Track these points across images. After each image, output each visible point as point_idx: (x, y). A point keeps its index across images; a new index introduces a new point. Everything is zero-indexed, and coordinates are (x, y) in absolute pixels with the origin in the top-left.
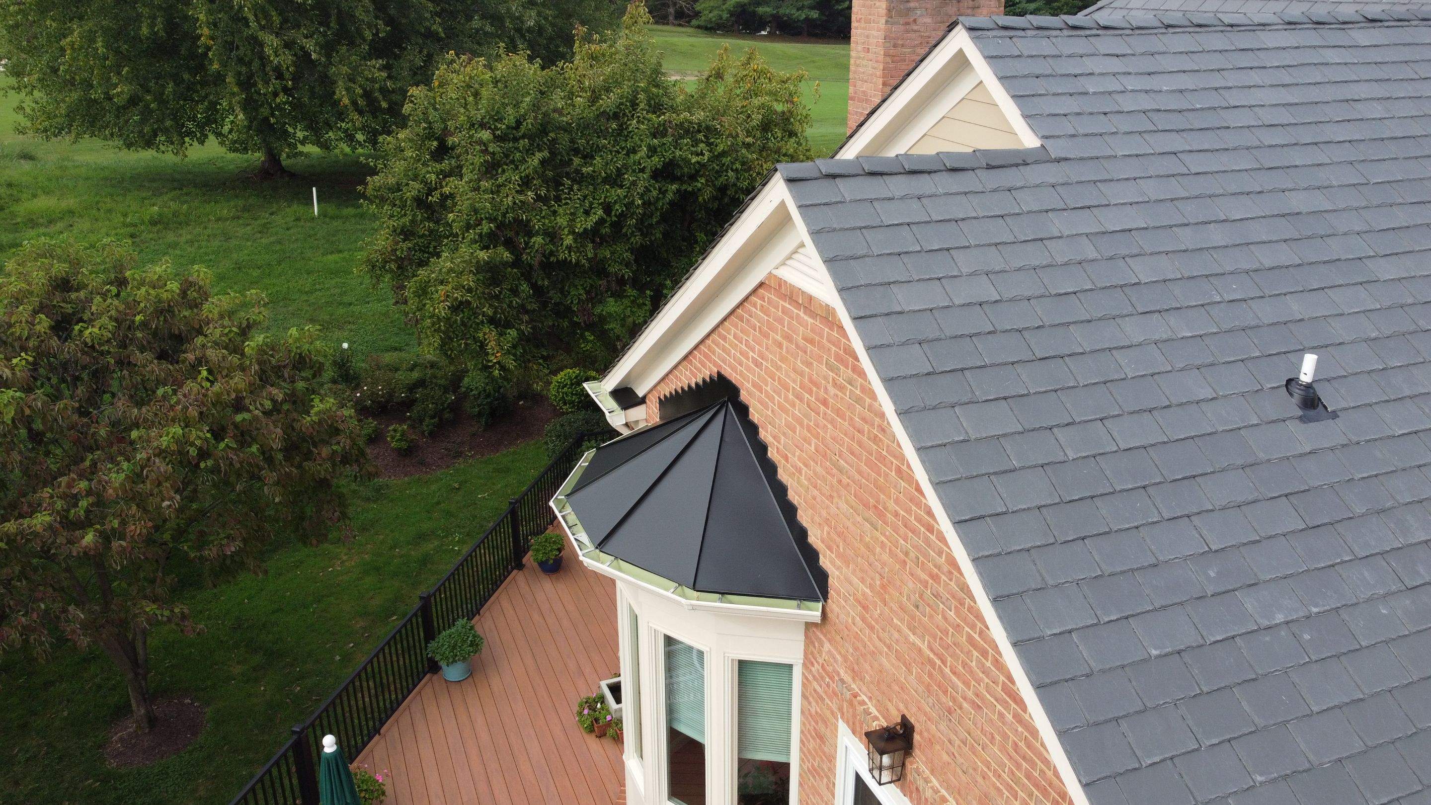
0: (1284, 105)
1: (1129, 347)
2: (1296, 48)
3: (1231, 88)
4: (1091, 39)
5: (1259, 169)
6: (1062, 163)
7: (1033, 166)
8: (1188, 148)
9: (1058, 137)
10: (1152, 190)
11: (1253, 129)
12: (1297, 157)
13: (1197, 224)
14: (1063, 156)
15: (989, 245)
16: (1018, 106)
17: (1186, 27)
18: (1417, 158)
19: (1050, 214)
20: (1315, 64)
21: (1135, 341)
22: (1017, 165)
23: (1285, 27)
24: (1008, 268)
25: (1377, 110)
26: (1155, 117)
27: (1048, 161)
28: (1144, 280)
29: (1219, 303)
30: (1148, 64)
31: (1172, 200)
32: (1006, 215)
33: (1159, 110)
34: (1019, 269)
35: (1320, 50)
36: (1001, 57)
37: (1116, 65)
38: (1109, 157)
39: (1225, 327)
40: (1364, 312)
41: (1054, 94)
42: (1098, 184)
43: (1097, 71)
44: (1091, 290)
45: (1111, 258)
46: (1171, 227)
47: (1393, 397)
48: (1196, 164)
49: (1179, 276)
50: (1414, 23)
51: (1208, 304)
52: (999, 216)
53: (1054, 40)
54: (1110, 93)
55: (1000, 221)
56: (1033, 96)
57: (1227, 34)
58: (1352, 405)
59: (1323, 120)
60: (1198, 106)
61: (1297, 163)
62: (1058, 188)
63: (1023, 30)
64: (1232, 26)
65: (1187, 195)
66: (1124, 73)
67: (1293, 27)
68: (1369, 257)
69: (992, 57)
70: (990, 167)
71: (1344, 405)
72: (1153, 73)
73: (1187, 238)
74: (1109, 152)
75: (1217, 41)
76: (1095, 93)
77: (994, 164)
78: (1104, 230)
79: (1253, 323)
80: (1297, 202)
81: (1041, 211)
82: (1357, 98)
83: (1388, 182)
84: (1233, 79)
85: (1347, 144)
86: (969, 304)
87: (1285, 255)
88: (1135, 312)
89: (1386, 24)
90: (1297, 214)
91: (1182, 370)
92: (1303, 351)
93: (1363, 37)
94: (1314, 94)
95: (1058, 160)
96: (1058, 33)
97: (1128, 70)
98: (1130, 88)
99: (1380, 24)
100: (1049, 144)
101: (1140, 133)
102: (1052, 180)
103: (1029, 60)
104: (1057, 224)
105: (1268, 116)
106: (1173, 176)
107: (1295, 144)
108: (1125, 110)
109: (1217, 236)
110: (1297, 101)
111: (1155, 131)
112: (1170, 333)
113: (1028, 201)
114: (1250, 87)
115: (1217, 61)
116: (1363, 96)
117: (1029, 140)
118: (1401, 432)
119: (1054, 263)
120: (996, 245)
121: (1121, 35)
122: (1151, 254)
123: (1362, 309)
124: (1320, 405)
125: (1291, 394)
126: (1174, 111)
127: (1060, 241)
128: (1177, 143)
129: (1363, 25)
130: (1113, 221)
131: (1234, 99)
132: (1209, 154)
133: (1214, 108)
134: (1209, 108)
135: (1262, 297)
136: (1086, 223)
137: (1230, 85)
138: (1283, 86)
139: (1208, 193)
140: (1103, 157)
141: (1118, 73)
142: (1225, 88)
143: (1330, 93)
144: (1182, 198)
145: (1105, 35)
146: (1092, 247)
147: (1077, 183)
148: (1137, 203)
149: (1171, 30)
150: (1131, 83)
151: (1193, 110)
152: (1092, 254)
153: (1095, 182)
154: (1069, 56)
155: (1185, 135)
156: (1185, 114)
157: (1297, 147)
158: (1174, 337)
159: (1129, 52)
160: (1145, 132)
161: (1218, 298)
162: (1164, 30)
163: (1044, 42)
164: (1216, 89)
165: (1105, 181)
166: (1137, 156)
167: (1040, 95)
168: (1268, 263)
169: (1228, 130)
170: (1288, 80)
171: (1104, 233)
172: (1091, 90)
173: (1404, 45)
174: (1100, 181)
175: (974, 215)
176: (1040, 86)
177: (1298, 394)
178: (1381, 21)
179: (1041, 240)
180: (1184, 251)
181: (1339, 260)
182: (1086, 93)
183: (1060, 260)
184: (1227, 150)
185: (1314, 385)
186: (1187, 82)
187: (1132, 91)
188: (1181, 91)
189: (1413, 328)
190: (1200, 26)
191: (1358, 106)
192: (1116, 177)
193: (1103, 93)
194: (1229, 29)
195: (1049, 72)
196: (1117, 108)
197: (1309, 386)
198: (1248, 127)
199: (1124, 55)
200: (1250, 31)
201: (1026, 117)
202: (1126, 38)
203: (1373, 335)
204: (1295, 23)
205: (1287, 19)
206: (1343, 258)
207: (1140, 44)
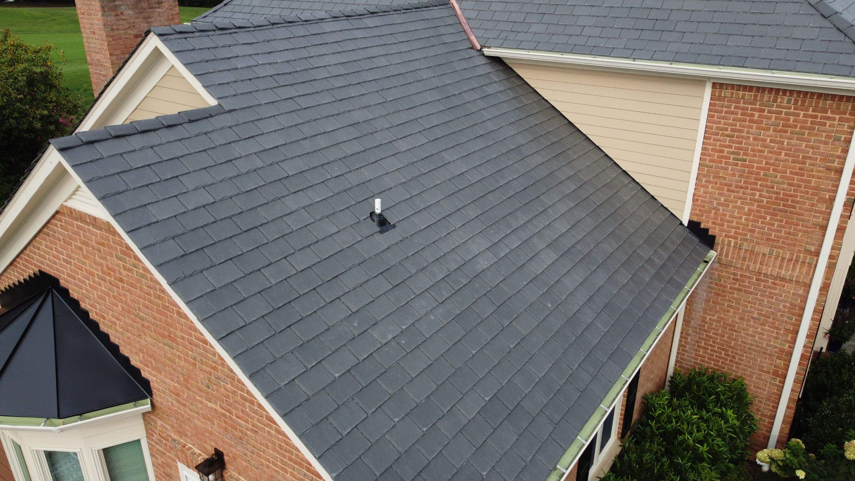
0: (340, 64)
1: (291, 213)
2: (340, 31)
3: (312, 57)
4: (233, 35)
5: (335, 101)
6: (232, 113)
7: (216, 117)
8: (297, 94)
9: (227, 97)
10: (285, 121)
11: (328, 79)
12: (352, 92)
13: (311, 137)
14: (232, 108)
15: (201, 169)
16: (200, 81)
17: (283, 23)
18: (405, 85)
19: (232, 144)
20: (351, 39)
21: (293, 209)
22: (207, 118)
23: (333, 19)
24: (215, 182)
25: (383, 62)
26: (277, 78)
27: (224, 113)
28: (291, 174)
29: (331, 179)
30: (268, 47)
31: (296, 125)
32: (207, 149)
33: (278, 74)
34: (222, 181)
35: (351, 31)
36: (182, 51)
37: (250, 50)
38: (258, 105)
39: (336, 191)
40: (397, 170)
41: (219, 71)
42: (255, 122)
43: (240, 55)
44: (264, 185)
45: (271, 165)
46: (298, 141)
47: (417, 211)
48: (304, 102)
49: (308, 168)
50: (392, 13)
51: (325, 181)
52: (203, 151)
53: (212, 37)
54: (250, 67)
55: (204, 153)
56: (207, 73)
57: (305, 26)
58: (401, 219)
59: (360, 70)
60: (298, 69)
61: (353, 95)
62: (233, 128)
63: (192, 32)
64: (306, 21)
65: (303, 121)
66: (255, 54)
67: (336, 19)
68: (394, 140)
69: (177, 52)
70: (191, 121)
71: (397, 220)
72: (271, 52)
73: (308, 146)
74: (258, 103)
75: (299, 31)
76: (242, 68)
77: (193, 119)
78: (264, 149)
79: (349, 187)
80: (358, 116)
81: (226, 144)
82: (373, 56)
83: (396, 99)
84: (313, 51)
85: (374, 82)
86: (197, 208)
87: (357, 147)
88: (290, 193)
89: (379, 14)
90: (358, 123)
91: (320, 220)
92: (374, 197)
93: (370, 22)
94: (354, 56)
95: (230, 111)
96: (213, 33)
97: (257, 52)
98: (260, 63)
99: (376, 15)
100: (223, 102)
101: (271, 89)
102: (229, 124)
103: (200, 51)
104: (238, 150)
105: (335, 71)
106: (294, 111)
107: (350, 85)
108: (261, 76)
109: (323, 142)
110: (346, 61)
111: (279, 87)
112: (310, 201)
113: (219, 139)
114: (322, 55)
115: (303, 42)
116: (376, 55)
117: (212, 102)
118: (423, 228)
119: (241, 173)
120: (205, 168)
121: (249, 31)
122: (291, 158)
123: (396, 168)
124: (387, 223)
125: (373, 221)
126: (287, 73)
127: (241, 159)
128: (290, 92)
129: (368, 16)
130: (268, 143)
131: (317, 63)
132: (309, 96)
133: (307, 70)
134: (304, 70)
135: (350, 171)
136: (252, 147)
137: (312, 55)
138: (338, 53)
139: (313, 118)
140: (254, 106)
141: (252, 54)
142: (310, 57)
143: (362, 54)
144: (301, 124)
145: (240, 32)
146: (260, 160)
147: (243, 123)
148: (278, 130)
149: (275, 26)
150: (261, 60)
151: (296, 72)
152: (260, 164)
153: (253, 121)
154: (222, 47)
155: (294, 86)
156: (292, 74)
157: (350, 86)
158: (312, 203)
159: (255, 41)
160: (274, 88)
161: (329, 177)
162: (271, 27)
163: (206, 39)
164: (306, 58)
165: (258, 120)
166: (272, 102)
167: (211, 73)
168: (349, 152)
169: (315, 81)
170: (340, 50)
171: (264, 151)
172: (239, 66)
173: (389, 25)
174: (255, 120)
175: (188, 152)
176: (209, 67)
177: (376, 219)
178: (376, 13)
179: (231, 161)
180: (308, 153)
181: (381, 145)
182: (237, 69)
183: (244, 171)
184: (317, 92)
185: (383, 214)
186: (290, 56)
187: (262, 64)
188: (288, 61)
189: (419, 173)
190: (290, 22)
191: (374, 60)
192: (264, 117)
193: (246, 67)
194: (305, 23)
195: (212, 58)
196: (256, 76)
197: (380, 215)
198: (326, 78)
199: (253, 43)
200: (316, 23)
201: (206, 87)
202: (252, 33)
203: (403, 181)
204: (337, 17)
205: (333, 15)
206: (383, 143)
207: (260, 35)
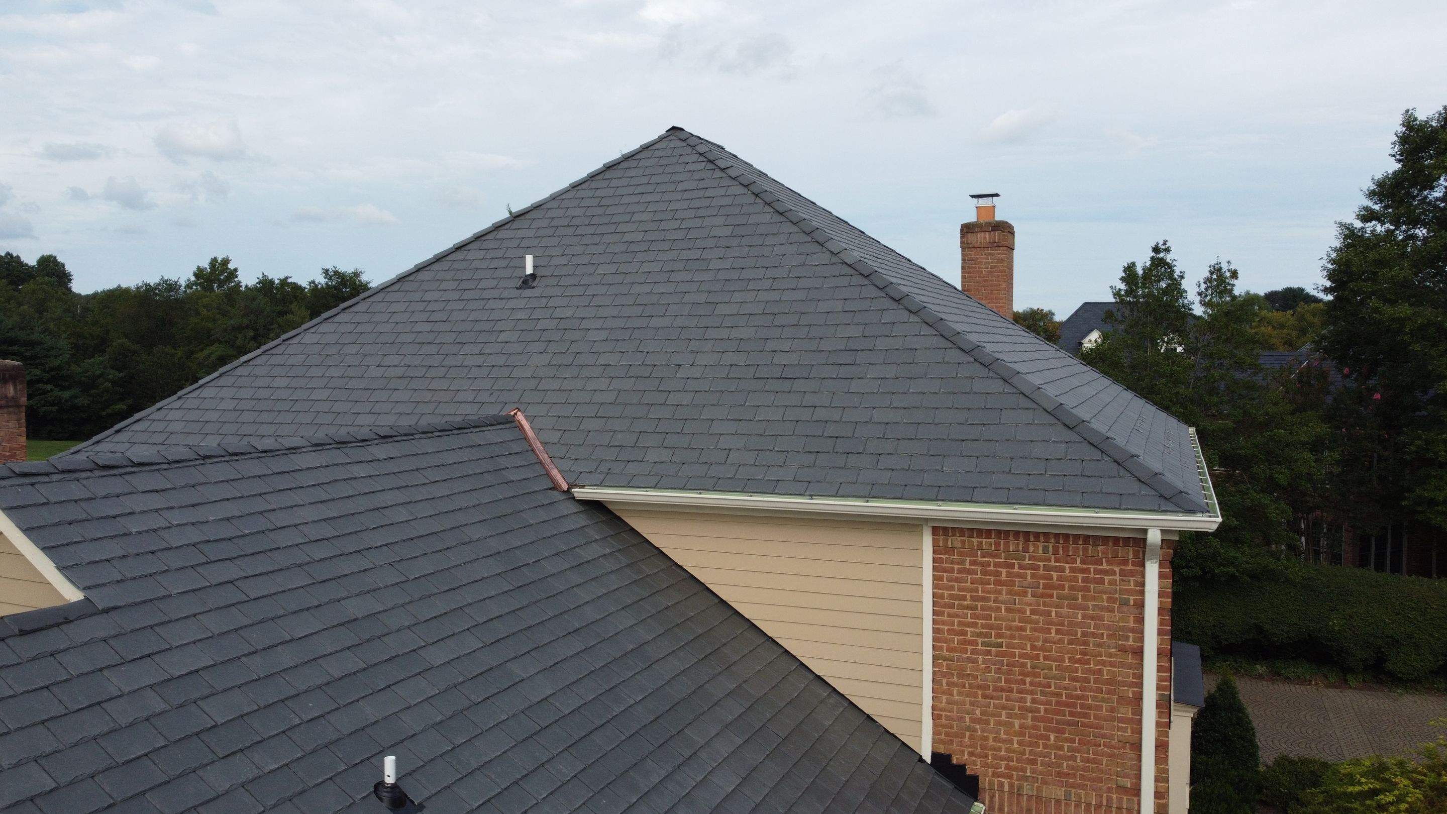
0: (325, 520)
1: (214, 799)
2: (327, 466)
3: (274, 510)
4: (129, 478)
5: (313, 584)
6: (112, 614)
7: (78, 622)
8: (243, 574)
9: (103, 585)
10: (215, 624)
11: (301, 546)
12: (346, 567)
13: (264, 649)
14: (112, 605)
15: (34, 725)
16: (52, 559)
17: (223, 456)
18: (441, 551)
19: (105, 673)
20: (345, 480)
21: (221, 790)
22: (58, 625)
23: (314, 448)
24: (61, 747)
25: (402, 515)
26: (206, 548)
27: (95, 614)
28: (220, 721)
29: (299, 725)
30: (193, 496)
31: (236, 630)
32: (52, 684)
33: (209, 541)
34: (76, 745)
35: (348, 467)
36: (23, 507)
37: (157, 502)
38: (164, 597)
39: (308, 749)
40: (427, 699)
41: (92, 540)
42: (156, 628)
43: (138, 509)
44: (165, 747)
45: (181, 706)
46: (239, 658)
47: (464, 773)
48: (254, 589)
49: (256, 708)
50: (417, 436)
51: (289, 729)
52: (42, 688)
53: (84, 482)
54: (155, 530)
55: (45, 693)
56: (67, 544)
57: (262, 459)
58: (433, 792)
59: (360, 529)
60: (247, 532)
61: (346, 572)
62: (111, 641)
63: (47, 474)
64: (266, 452)
65: (250, 622)
66: (168, 508)
67: (321, 448)
68: (421, 647)
69: (11, 508)
70: (23, 633)
71: (427, 794)
72: (197, 505)
73: (257, 666)
74: (163, 593)
75: (253, 467)
76: (139, 533)
77: (28, 628)
78: (169, 677)
79: (334, 737)
80: (354, 608)
81: (93, 672)
82: (384, 505)
83: (424, 576)
84: (274, 501)
85: (385, 548)
86: (17, 803)
87: (352, 662)
88: (216, 758)
89: (396, 439)
90: (355, 620)
91: (275, 806)
92: (383, 753)
93: (380, 451)
94: (350, 507)
95: (107, 611)
96: (89, 474)
97: (170, 505)
98: (175, 523)
99: (391, 440)
100: (94, 595)
101: (193, 567)
102: (103, 634)
103: (58, 506)
104: (115, 682)
105: (314, 533)
106: (233, 605)
107: (341, 555)
108: (174, 546)
109: (286, 657)
110: (335, 515)
111: (207, 563)
112: (256, 771)
113: (77, 663)
114: (292, 507)
115: (258, 487)
116: (389, 503)
117: (72, 594)
118: (477, 805)
119: (117, 727)
120: (43, 722)
121: (158, 470)
122: (224, 691)
123: (425, 697)
124: (408, 802)
125: (381, 799)
126: (225, 539)
127: (121, 700)
128: (231, 571)
129: (377, 441)
130: (177, 665)
131: (280, 519)
132: (265, 578)
133: (263, 532)
134: (258, 532)
135: (337, 709)
136: (148, 675)
137: (274, 507)
138: (321, 502)
139: (270, 616)
140: (157, 599)
141: (161, 509)
142: (269, 511)
143: (362, 504)
144: (246, 627)
145: (141, 471)
146: (159, 699)
147: (132, 631)
148: (200, 640)
149: (209, 461)
150: (176, 518)
151: (243, 536)
152: (159, 705)
153: (151, 627)
154: (105, 497)
155: (237, 561)
156: (235, 541)
157: (342, 558)
158: (261, 773)
159: (168, 486)
160: (197, 565)
161: (297, 721)
162: (202, 462)
163: (74, 486)
164: (261, 513)
165: (163, 623)
166: (193, 591)
167: (76, 543)
168: (337, 674)
169: (280, 551)
170: (324, 497)
171: (169, 680)
172: (134, 530)
173: (413, 455)
174: (156, 625)
175: (12, 693)
176: (74, 533)
177: (385, 795)
178: (391, 437)
179: (99, 703)
180: (257, 680)
181: (397, 656)
182: (130, 534)
183: (123, 722)
184: (281, 570)
185: (399, 784)
186: (232, 510)
187: (178, 525)
188: (228, 519)
189: (467, 704)
190: (236, 454)
191: (387, 512)
192: (174, 618)
193: (147, 531)
194: (264, 455)
195: (84, 516)
196: (165, 545)
197: (394, 786)
198: (297, 545)
199: (163, 490)
200: (283, 455)
201: (62, 568)
202: (164, 473)
203: (438, 719)
204: (321, 445)
205: (315, 441)
206: (400, 653)
207: (178, 477)
